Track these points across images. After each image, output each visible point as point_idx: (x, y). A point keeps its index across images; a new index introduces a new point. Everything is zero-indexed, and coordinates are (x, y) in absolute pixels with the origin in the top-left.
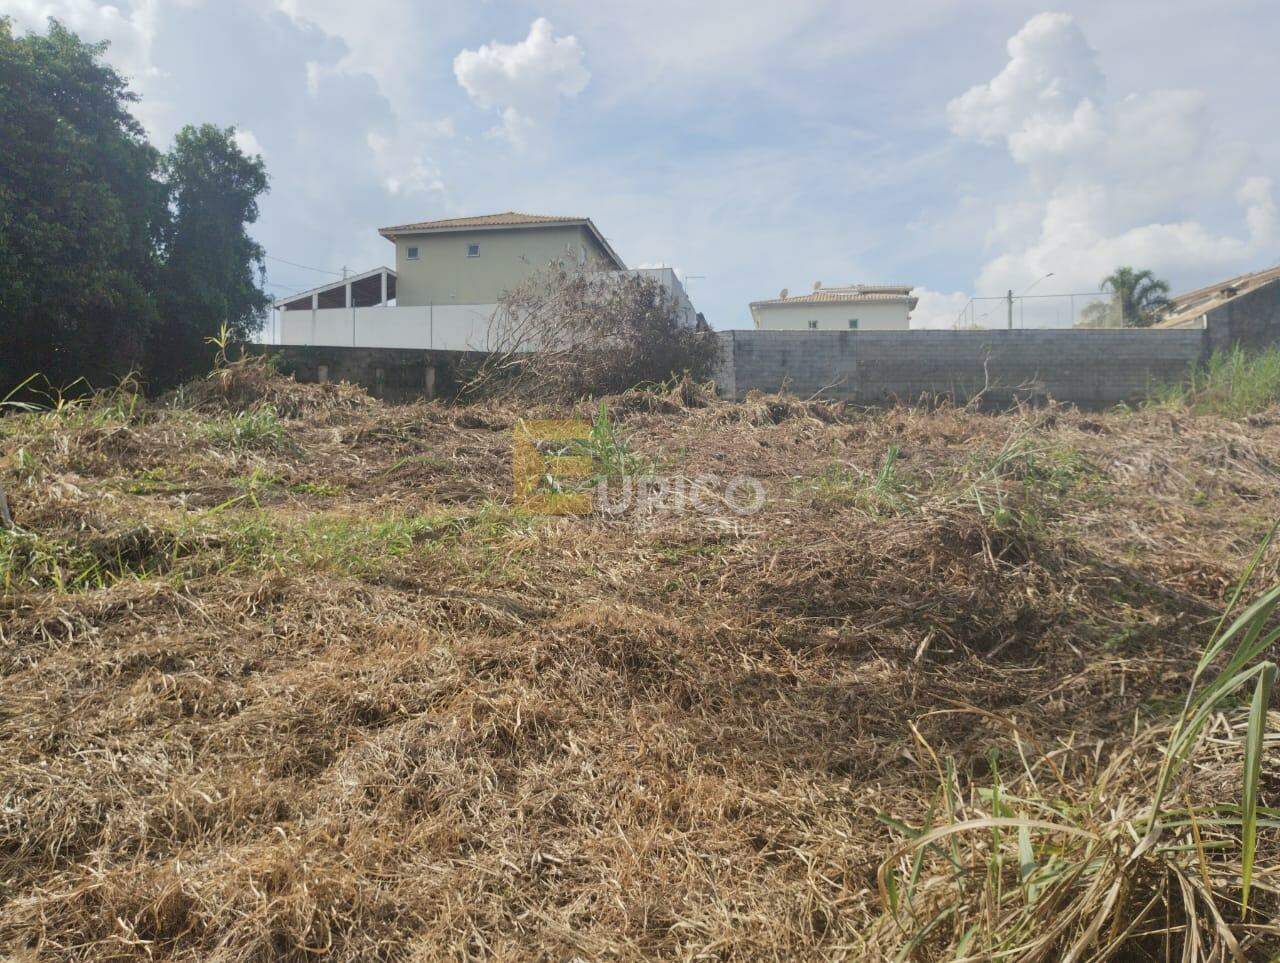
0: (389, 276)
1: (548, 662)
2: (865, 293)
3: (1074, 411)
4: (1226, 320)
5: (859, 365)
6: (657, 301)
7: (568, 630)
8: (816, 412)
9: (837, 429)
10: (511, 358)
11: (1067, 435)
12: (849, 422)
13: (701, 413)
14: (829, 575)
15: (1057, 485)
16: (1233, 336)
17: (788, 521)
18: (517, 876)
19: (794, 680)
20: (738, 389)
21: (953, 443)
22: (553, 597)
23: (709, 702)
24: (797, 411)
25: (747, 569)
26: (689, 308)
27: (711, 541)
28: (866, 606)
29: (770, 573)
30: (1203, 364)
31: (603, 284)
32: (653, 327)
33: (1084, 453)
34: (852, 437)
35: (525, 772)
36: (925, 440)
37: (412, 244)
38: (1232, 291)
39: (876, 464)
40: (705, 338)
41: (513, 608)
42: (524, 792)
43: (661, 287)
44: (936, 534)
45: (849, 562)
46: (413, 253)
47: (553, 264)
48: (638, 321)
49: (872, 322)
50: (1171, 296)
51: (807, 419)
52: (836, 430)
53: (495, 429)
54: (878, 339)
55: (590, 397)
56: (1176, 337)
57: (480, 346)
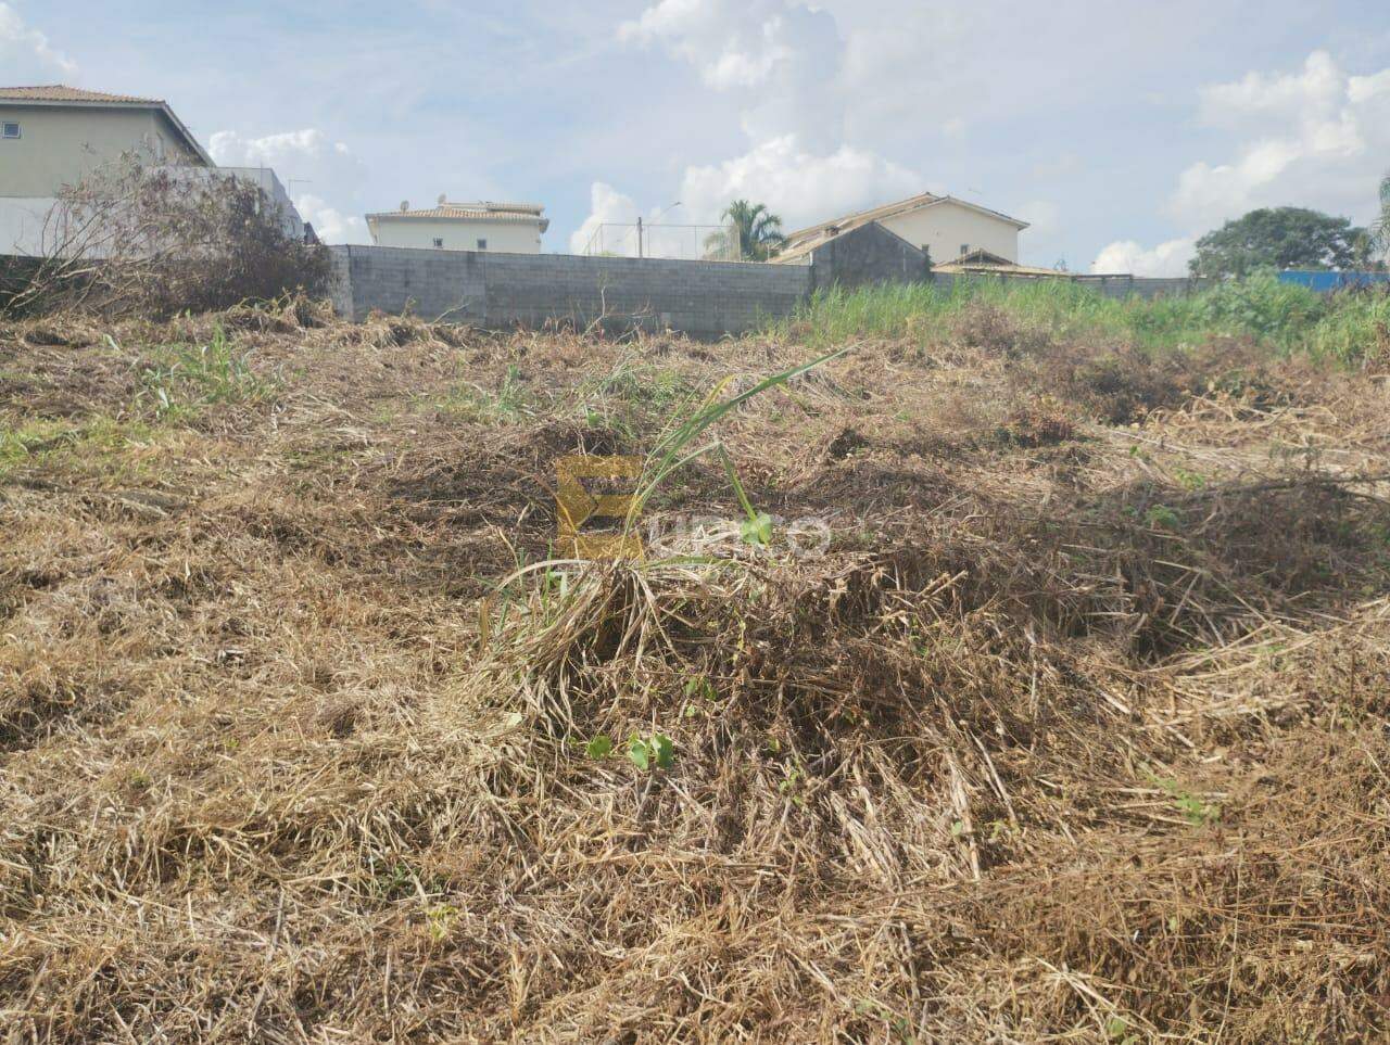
1: (202, 536)
2: (493, 211)
3: (685, 341)
4: (829, 258)
5: (488, 289)
6: (257, 208)
7: (218, 511)
8: (439, 334)
9: (463, 352)
10: (73, 266)
11: (676, 362)
12: (475, 346)
13: (318, 333)
14: (450, 470)
15: (659, 404)
16: (834, 274)
17: (413, 432)
18: (208, 665)
19: (420, 545)
20: (356, 311)
21: (572, 366)
22: (192, 493)
23: (350, 559)
24: (421, 333)
25: (377, 469)
26: (295, 217)
27: (340, 448)
28: (481, 492)
29: (397, 471)
30: (807, 301)
31: (189, 185)
32: (253, 236)
33: (687, 377)
34: (477, 360)
35: (199, 609)
36: (547, 363)
38: (835, 230)
39: (499, 385)
40: (315, 253)
41: (154, 502)
42: (202, 619)
43: (260, 190)
44: (540, 434)
45: (468, 459)
47: (125, 156)
48: (235, 229)
49: (502, 243)
50: (785, 231)
51: (432, 342)
52: (462, 354)
53: (76, 347)
54: (507, 262)
55: (188, 313)
56: (788, 272)
57: (31, 250)
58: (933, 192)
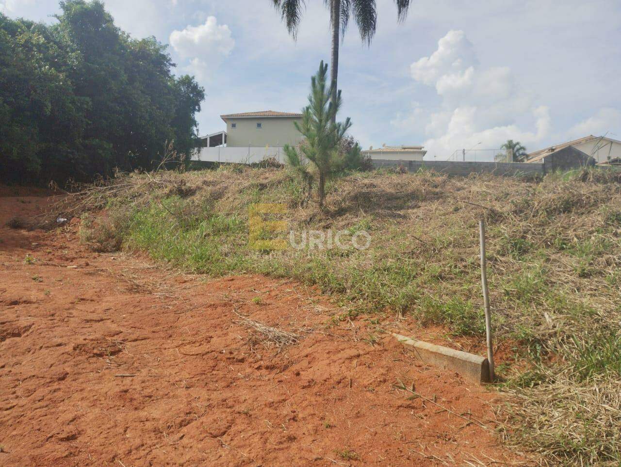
0: (225, 135)
2: (405, 148)
4: (551, 161)
37: (234, 122)
38: (553, 150)
46: (234, 126)
50: (528, 152)
56: (533, 167)
58: (593, 135)
